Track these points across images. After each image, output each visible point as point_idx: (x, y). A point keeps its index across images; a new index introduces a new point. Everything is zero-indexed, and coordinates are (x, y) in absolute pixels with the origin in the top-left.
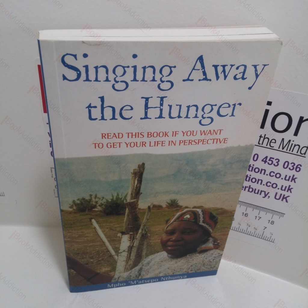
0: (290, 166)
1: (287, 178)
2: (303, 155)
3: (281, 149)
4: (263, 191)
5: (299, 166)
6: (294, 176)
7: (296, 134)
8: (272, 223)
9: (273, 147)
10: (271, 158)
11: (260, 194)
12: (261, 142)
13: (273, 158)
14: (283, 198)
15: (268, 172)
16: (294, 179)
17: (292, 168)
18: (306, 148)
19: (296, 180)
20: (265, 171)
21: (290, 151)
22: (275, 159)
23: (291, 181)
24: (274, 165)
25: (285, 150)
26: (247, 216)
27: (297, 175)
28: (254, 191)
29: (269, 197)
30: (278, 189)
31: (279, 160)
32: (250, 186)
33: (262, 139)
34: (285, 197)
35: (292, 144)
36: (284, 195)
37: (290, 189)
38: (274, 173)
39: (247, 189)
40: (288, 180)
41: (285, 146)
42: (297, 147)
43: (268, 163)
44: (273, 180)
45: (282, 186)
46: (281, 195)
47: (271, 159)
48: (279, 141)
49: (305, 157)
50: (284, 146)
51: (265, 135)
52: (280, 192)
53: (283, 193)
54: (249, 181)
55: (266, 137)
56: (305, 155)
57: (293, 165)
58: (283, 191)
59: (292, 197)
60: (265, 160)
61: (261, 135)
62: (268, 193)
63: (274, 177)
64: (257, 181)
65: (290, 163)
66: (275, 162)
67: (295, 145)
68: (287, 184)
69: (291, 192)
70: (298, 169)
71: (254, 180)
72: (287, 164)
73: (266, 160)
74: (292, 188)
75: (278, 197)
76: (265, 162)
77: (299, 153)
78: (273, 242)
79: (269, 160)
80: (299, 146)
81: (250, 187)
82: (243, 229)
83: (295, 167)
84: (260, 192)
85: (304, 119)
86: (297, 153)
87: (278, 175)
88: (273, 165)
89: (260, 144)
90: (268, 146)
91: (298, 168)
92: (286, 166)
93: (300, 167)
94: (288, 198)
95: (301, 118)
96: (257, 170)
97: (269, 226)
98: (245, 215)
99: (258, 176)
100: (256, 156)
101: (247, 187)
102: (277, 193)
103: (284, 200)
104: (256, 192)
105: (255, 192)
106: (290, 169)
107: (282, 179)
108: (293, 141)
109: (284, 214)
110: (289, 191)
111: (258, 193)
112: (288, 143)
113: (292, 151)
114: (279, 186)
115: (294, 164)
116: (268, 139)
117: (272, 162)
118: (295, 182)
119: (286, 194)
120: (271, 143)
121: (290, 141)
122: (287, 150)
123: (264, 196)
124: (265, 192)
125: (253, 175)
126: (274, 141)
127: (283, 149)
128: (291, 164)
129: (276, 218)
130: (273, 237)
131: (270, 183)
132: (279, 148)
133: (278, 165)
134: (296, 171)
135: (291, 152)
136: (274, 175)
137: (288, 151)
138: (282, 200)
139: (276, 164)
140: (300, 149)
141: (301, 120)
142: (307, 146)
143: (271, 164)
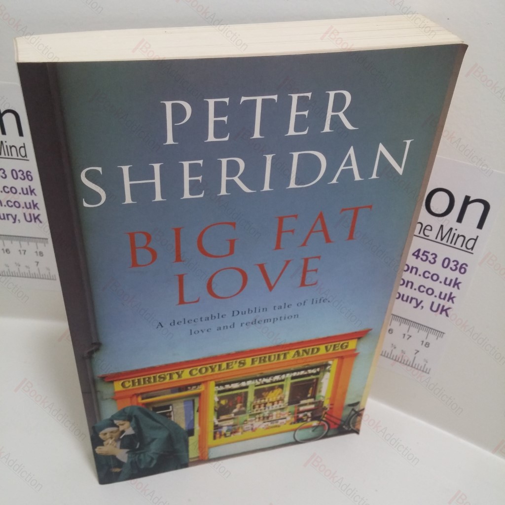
0: (452, 265)
1: (448, 282)
2: (470, 251)
3: (439, 239)
4: (414, 298)
5: (464, 266)
6: (457, 279)
7: (460, 219)
8: (427, 346)
9: (428, 236)
10: (425, 252)
11: (410, 302)
13: (428, 253)
14: (442, 310)
15: (420, 272)
16: (456, 284)
17: (454, 268)
18: (473, 241)
19: (460, 285)
20: (417, 269)
21: (451, 243)
22: (431, 253)
23: (454, 287)
24: (430, 261)
25: (444, 241)
26: (392, 332)
28: (401, 297)
29: (422, 307)
30: (436, 296)
31: (436, 256)
34: (445, 308)
35: (454, 234)
36: (443, 306)
37: (451, 298)
38: (429, 273)
40: (449, 285)
41: (445, 237)
42: (461, 239)
43: (422, 259)
44: (429, 283)
45: (441, 293)
46: (439, 305)
47: (426, 254)
48: (436, 229)
49: (472, 253)
50: (443, 236)
53: (442, 302)
55: (418, 222)
56: (472, 250)
57: (455, 263)
58: (442, 300)
59: (455, 308)
62: (421, 302)
63: (430, 279)
64: (406, 283)
65: (452, 260)
66: (431, 258)
67: (458, 236)
68: (447, 290)
69: (453, 302)
70: (463, 270)
71: (401, 282)
72: (447, 261)
73: (418, 253)
74: (454, 297)
75: (435, 308)
76: (417, 257)
77: (464, 248)
78: (428, 373)
79: (423, 254)
80: (464, 237)
82: (385, 352)
83: (459, 266)
84: (409, 300)
85: (471, 200)
86: (462, 246)
87: (435, 277)
88: (428, 261)
90: (422, 235)
91: (462, 268)
92: (445, 265)
93: (466, 267)
94: (448, 311)
95: (467, 198)
96: (406, 268)
97: (422, 349)
98: (389, 330)
99: (407, 276)
102: (433, 303)
103: (444, 313)
104: (405, 298)
105: (402, 299)
106: (451, 268)
107: (441, 282)
108: (456, 230)
109: (443, 333)
110: (451, 301)
111: (407, 301)
112: (448, 232)
113: (455, 244)
114: (437, 293)
115: (458, 263)
116: (422, 224)
117: (427, 257)
118: (458, 288)
119: (447, 304)
120: (426, 231)
121: (451, 229)
122: (447, 242)
123: (415, 305)
124: (417, 300)
126: (429, 228)
127: (442, 239)
128: (454, 261)
129: (432, 338)
130: (428, 366)
131: (424, 287)
132: (436, 238)
133: (435, 262)
134: (460, 271)
135: (452, 245)
136: (430, 276)
137: (449, 243)
138: (441, 313)
139: (432, 261)
140: (465, 241)
141: (467, 201)
142: (475, 238)
143: (425, 261)
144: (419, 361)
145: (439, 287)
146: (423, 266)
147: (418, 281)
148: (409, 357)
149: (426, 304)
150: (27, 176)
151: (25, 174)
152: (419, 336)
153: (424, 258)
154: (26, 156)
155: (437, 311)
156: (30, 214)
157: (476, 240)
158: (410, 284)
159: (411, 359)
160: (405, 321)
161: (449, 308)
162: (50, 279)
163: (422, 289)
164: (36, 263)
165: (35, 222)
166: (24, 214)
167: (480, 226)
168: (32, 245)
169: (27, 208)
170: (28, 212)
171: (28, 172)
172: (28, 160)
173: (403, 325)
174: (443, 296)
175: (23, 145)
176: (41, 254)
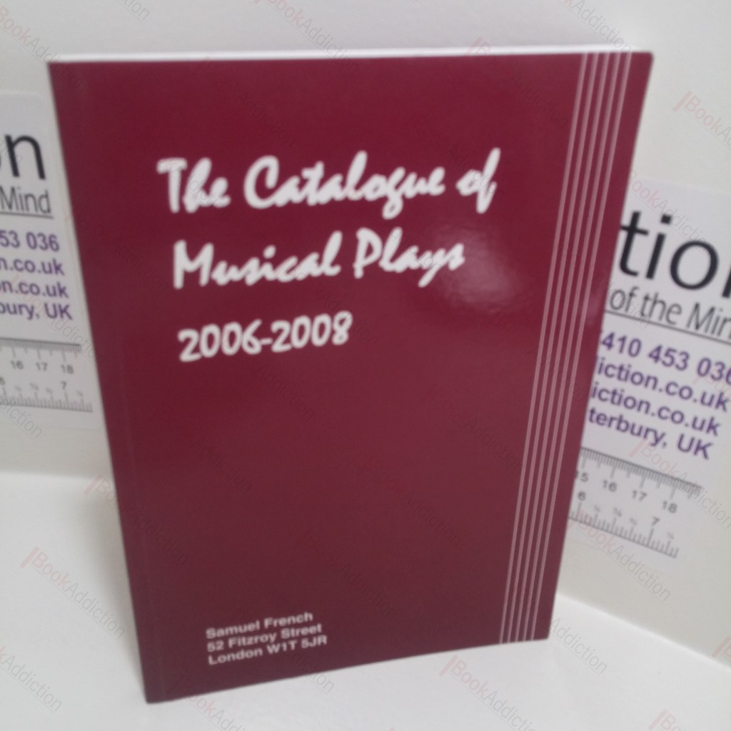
144: (660, 537)
145: (692, 410)
146: (665, 374)
147: (657, 399)
148: (643, 529)
149: (671, 439)
150: (51, 242)
151: (47, 241)
152: (659, 493)
154: (49, 210)
155: (688, 450)
156: (54, 306)
158: (644, 407)
159: (646, 534)
160: (637, 468)
161: (709, 445)
162: (83, 410)
163: (664, 413)
164: (62, 385)
165: (62, 317)
166: (46, 305)
168: (57, 355)
169: (50, 295)
170: (50, 301)
171: (51, 236)
172: (53, 218)
173: (632, 475)
175: (45, 194)
176: (70, 369)
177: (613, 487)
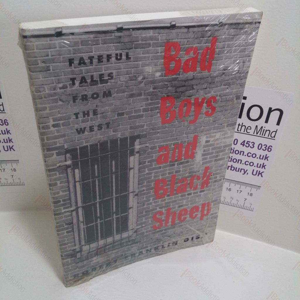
0: (263, 147)
1: (261, 157)
2: (273, 138)
3: (255, 134)
4: (243, 169)
6: (266, 155)
7: (267, 121)
8: (251, 195)
9: (249, 133)
10: (248, 142)
11: (241, 172)
12: (239, 129)
13: (250, 142)
14: (259, 174)
15: (246, 153)
16: (266, 158)
17: (264, 149)
18: (275, 132)
19: (268, 158)
20: (244, 152)
21: (262, 135)
22: (251, 142)
23: (265, 160)
24: (251, 147)
25: (258, 135)
27: (269, 154)
28: (235, 169)
29: (248, 173)
30: (255, 166)
31: (254, 143)
32: (232, 165)
33: (240, 127)
35: (264, 130)
36: (260, 171)
37: (264, 166)
38: (251, 153)
39: (230, 168)
40: (262, 159)
41: (258, 132)
42: (268, 132)
43: (246, 146)
44: (250, 159)
45: (258, 164)
46: (257, 171)
47: (248, 143)
48: (253, 128)
49: (275, 140)
50: (258, 131)
51: (243, 123)
52: (256, 169)
53: (259, 169)
54: (231, 161)
55: (243, 125)
57: (265, 146)
59: (266, 172)
60: (243, 144)
61: (239, 124)
62: (247, 170)
63: (251, 157)
64: (238, 161)
65: (263, 145)
66: (251, 145)
67: (266, 131)
68: (261, 162)
69: (265, 169)
70: (269, 150)
71: (235, 161)
72: (260, 146)
75: (254, 173)
76: (243, 145)
77: (270, 137)
78: (253, 211)
79: (247, 144)
80: (270, 131)
81: (232, 167)
82: (227, 202)
83: (267, 148)
84: (240, 170)
85: (272, 109)
86: (268, 136)
87: (254, 156)
89: (239, 131)
90: (245, 132)
91: (269, 149)
92: (260, 148)
93: (271, 148)
94: (262, 174)
95: (270, 109)
96: (237, 152)
97: (249, 197)
98: (229, 189)
99: (238, 157)
100: (236, 141)
101: (230, 166)
102: (253, 170)
103: (260, 175)
104: (237, 170)
105: (236, 171)
106: (263, 149)
107: (257, 158)
108: (265, 127)
109: (260, 187)
110: (263, 168)
111: (238, 171)
112: (260, 129)
113: (264, 135)
114: (255, 164)
115: (267, 146)
116: (245, 126)
117: (249, 145)
118: (268, 160)
119: (261, 170)
120: (248, 130)
121: (262, 127)
122: (260, 135)
123: (243, 173)
124: (244, 170)
125: (234, 156)
126: (249, 128)
127: (257, 134)
128: (264, 145)
129: (254, 191)
130: (252, 207)
131: (248, 162)
132: (254, 134)
133: (254, 147)
134: (268, 151)
135: (263, 136)
136: (251, 155)
137: (261, 136)
138: (258, 176)
139: (252, 146)
140: (270, 133)
141: (270, 110)
142: (276, 131)
143: (248, 147)
144: (247, 205)
145: (256, 161)
146: (246, 150)
147: (244, 159)
148: (241, 203)
149: (250, 172)
150: (5, 122)
151: (3, 122)
152: (246, 190)
153: (247, 145)
154: (4, 110)
155: (256, 175)
156: (7, 146)
157: (276, 132)
158: (240, 161)
160: (238, 183)
161: (263, 172)
162: (21, 185)
163: (247, 163)
164: (12, 176)
165: (11, 150)
166: (3, 146)
167: (278, 124)
168: (9, 165)
169: (5, 142)
170: (5, 145)
171: (5, 120)
172: (5, 113)
173: (237, 185)
174: (259, 166)
175: (2, 104)
176: (15, 170)
177: (230, 190)
